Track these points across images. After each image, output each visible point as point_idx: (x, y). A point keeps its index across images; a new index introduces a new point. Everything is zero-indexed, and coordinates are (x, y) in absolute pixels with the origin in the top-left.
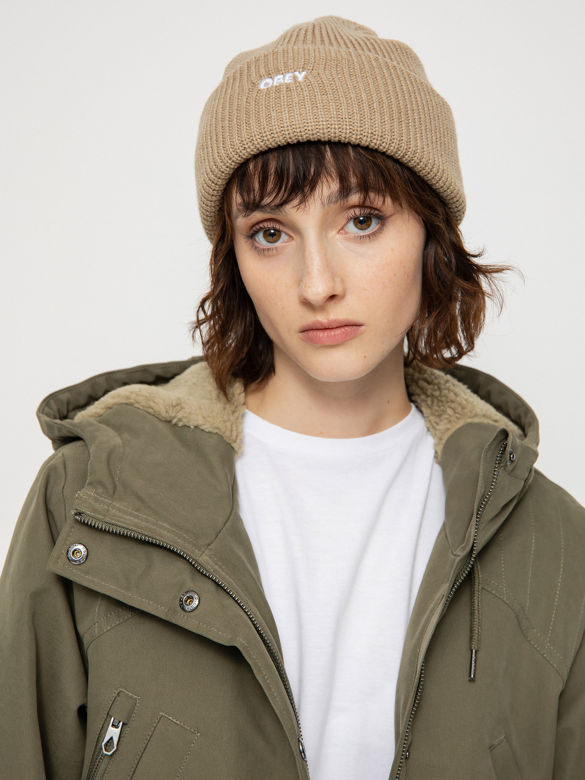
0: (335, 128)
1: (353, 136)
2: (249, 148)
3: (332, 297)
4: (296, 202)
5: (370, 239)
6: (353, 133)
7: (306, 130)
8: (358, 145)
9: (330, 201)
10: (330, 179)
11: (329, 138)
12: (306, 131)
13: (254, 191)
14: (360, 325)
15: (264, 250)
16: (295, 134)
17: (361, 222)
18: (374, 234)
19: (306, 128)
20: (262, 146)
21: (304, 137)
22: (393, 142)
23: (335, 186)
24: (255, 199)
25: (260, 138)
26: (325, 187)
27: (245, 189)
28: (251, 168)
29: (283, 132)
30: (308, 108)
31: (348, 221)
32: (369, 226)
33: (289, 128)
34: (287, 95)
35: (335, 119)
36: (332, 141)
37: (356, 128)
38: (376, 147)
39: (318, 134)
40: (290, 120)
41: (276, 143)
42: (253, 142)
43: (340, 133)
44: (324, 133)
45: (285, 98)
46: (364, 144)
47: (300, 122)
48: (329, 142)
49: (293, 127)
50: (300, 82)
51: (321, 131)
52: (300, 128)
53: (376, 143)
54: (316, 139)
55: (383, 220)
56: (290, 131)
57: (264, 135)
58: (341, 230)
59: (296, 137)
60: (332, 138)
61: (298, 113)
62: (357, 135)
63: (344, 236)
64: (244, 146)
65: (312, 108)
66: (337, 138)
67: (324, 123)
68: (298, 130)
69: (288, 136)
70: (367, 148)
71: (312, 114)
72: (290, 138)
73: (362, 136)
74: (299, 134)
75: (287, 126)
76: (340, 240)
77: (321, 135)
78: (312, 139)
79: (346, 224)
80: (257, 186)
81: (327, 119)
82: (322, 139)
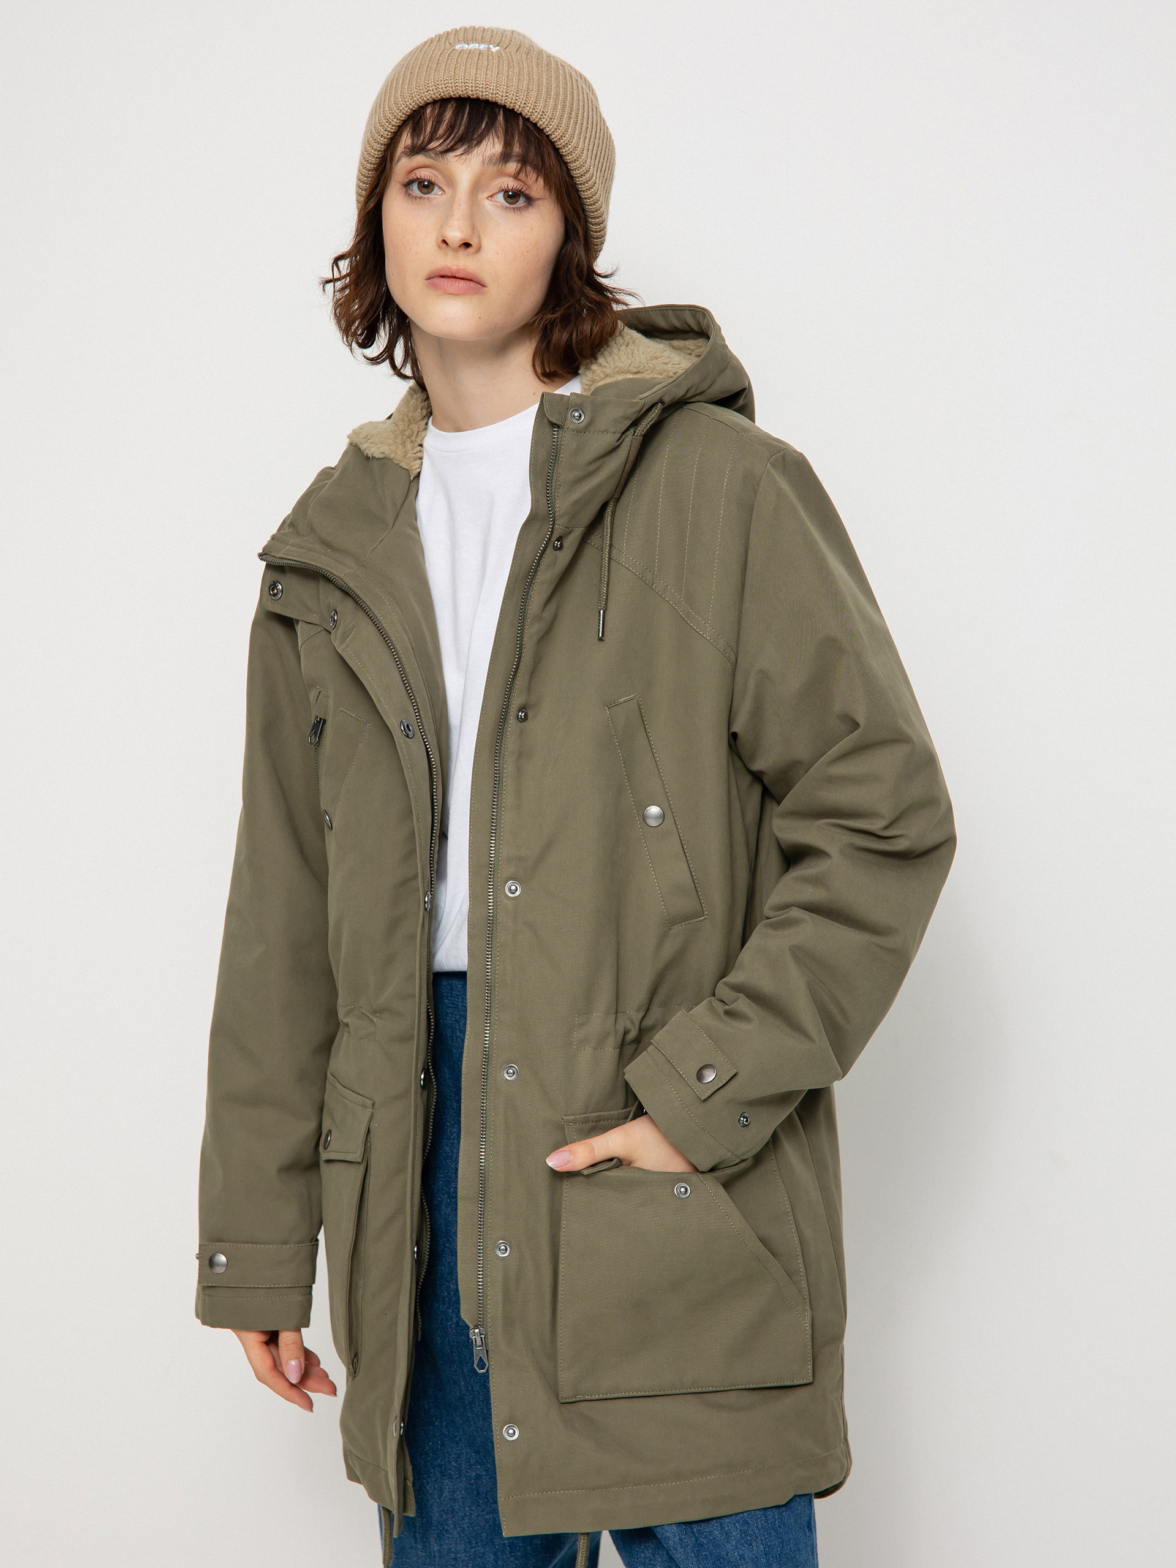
0: (513, 95)
2: (433, 90)
3: (467, 245)
5: (514, 212)
8: (528, 119)
9: (490, 160)
10: (496, 140)
11: (505, 102)
12: (487, 89)
13: (425, 132)
14: (484, 286)
15: (416, 198)
16: (477, 88)
17: (509, 196)
18: (519, 209)
19: (487, 86)
20: (445, 95)
21: (484, 94)
22: (559, 129)
23: (499, 147)
24: (423, 141)
27: (416, 130)
28: (428, 112)
29: (467, 84)
31: (500, 191)
32: (517, 202)
33: (473, 82)
34: (479, 57)
35: (516, 88)
36: (507, 106)
37: (531, 101)
38: (544, 126)
39: (497, 95)
40: (475, 76)
41: (458, 93)
42: (437, 86)
43: (516, 101)
44: (502, 96)
45: (476, 59)
46: (534, 120)
47: (484, 80)
48: (504, 107)
49: (477, 82)
50: (492, 52)
51: (501, 93)
52: (483, 84)
53: (544, 123)
54: (494, 100)
55: (530, 200)
56: (474, 85)
57: (450, 82)
58: (491, 196)
59: (477, 92)
60: (508, 103)
61: (485, 73)
62: (530, 108)
63: (492, 202)
64: (428, 88)
65: (498, 73)
66: (512, 105)
67: (505, 87)
68: (481, 86)
69: (470, 89)
70: (535, 125)
71: (497, 77)
72: (471, 92)
73: (534, 111)
74: (481, 89)
75: (472, 80)
76: (488, 204)
77: (500, 97)
78: (490, 99)
79: (496, 193)
80: (429, 129)
81: (509, 85)
82: (499, 101)
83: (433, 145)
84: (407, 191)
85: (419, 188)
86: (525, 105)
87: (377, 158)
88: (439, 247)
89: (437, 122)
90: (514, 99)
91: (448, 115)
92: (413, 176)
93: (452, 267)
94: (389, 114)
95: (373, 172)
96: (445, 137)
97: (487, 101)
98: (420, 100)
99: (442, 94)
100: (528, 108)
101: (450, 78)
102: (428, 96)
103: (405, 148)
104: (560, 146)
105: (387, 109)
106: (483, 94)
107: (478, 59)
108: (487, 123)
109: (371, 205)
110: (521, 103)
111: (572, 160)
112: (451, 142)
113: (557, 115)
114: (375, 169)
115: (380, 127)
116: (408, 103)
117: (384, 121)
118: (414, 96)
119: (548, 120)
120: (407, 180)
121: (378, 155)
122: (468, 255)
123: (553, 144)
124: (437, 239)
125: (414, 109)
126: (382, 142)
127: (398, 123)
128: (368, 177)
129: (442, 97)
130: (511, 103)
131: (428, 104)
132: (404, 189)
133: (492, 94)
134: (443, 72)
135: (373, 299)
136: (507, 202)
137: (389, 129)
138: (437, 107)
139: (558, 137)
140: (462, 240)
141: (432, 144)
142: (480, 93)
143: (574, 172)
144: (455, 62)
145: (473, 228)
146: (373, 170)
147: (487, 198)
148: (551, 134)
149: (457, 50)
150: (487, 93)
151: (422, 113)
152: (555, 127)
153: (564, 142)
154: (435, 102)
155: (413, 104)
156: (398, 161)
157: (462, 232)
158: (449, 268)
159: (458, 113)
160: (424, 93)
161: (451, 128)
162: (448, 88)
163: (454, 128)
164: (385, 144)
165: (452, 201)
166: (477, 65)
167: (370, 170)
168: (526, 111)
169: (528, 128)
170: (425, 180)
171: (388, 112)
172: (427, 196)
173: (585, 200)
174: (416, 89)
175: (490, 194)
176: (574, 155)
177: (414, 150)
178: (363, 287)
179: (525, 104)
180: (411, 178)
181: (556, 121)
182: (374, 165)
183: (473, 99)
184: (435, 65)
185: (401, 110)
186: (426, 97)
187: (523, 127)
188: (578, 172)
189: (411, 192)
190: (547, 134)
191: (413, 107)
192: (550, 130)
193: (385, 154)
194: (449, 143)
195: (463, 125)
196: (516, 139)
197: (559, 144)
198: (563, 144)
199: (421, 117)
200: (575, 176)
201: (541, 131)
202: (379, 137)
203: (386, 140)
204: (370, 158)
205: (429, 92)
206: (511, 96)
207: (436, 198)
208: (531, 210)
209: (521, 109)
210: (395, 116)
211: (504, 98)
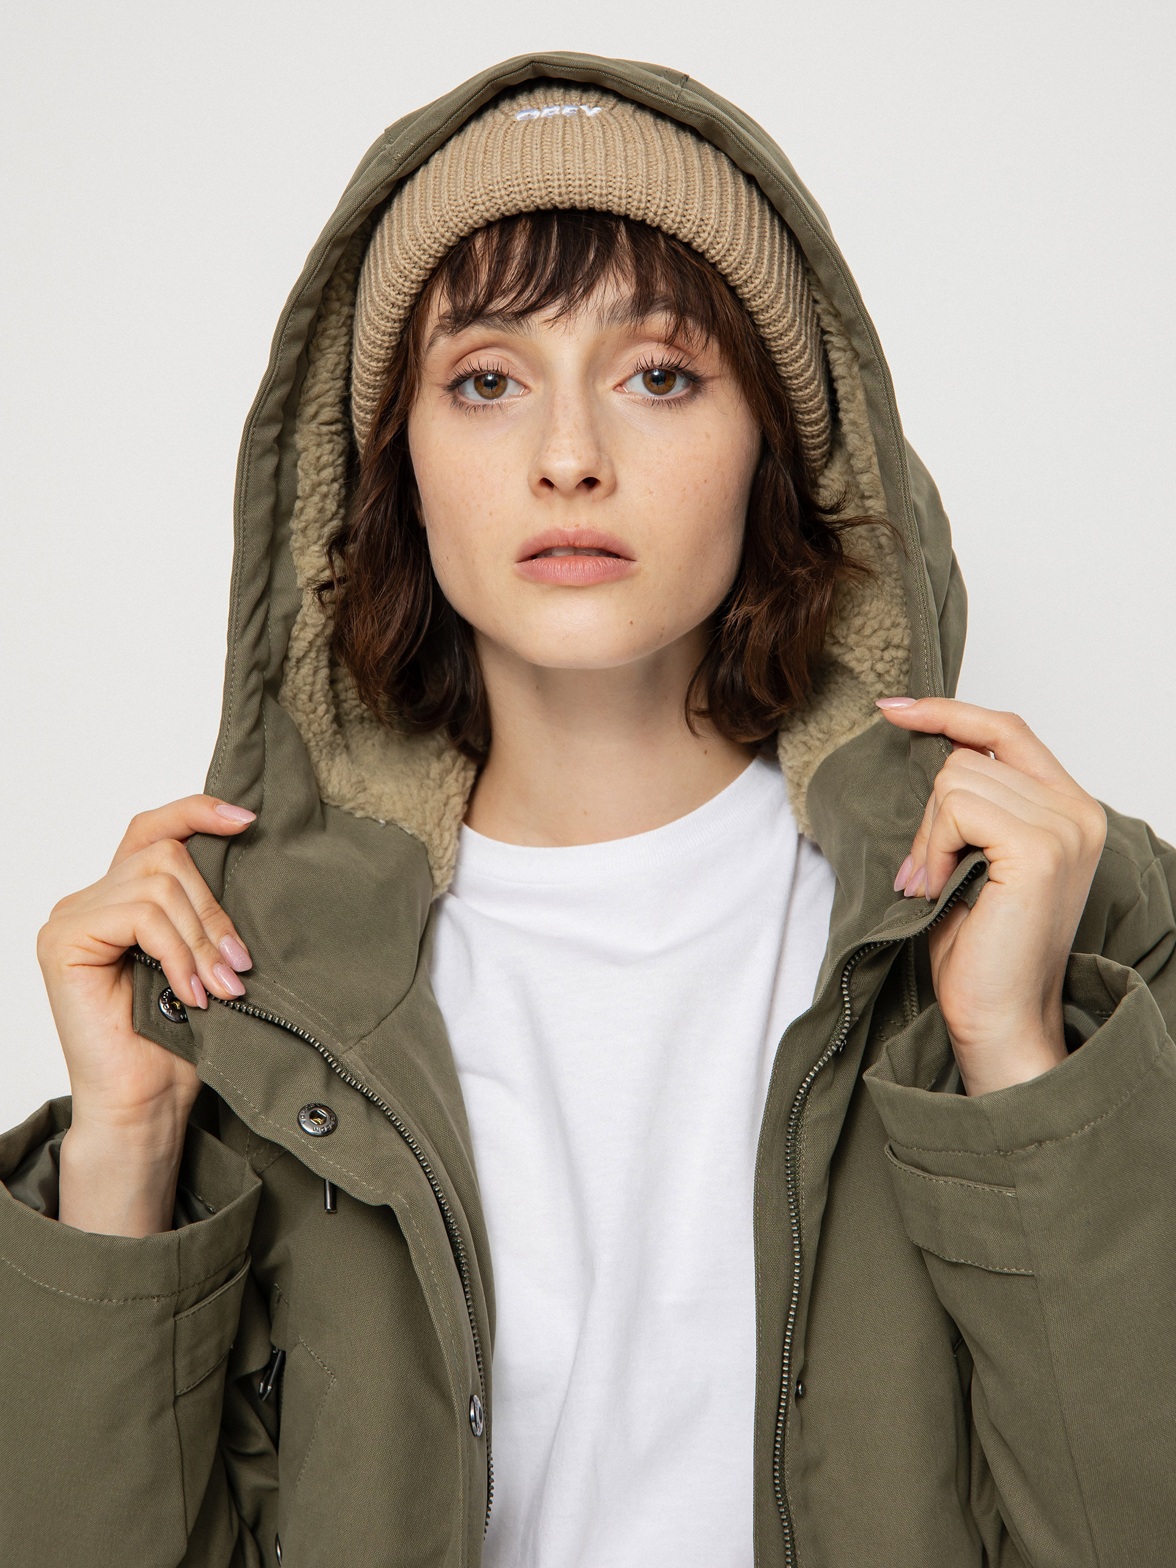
0: (641, 193)
1: (668, 215)
2: (483, 204)
3: (591, 483)
4: (551, 311)
6: (671, 209)
7: (590, 185)
8: (674, 237)
11: (627, 209)
12: (590, 188)
13: (477, 283)
15: (475, 408)
16: (570, 189)
18: (678, 401)
19: (590, 182)
21: (585, 198)
23: (627, 290)
24: (476, 300)
25: (506, 189)
26: (609, 287)
27: (460, 283)
28: (477, 246)
29: (549, 183)
30: (599, 154)
31: (635, 373)
32: (671, 388)
33: (562, 177)
34: (564, 130)
35: (645, 179)
36: (632, 216)
37: (677, 202)
38: (705, 247)
39: (610, 197)
40: (564, 166)
41: (533, 202)
42: (492, 194)
43: (648, 205)
44: (620, 198)
45: (560, 134)
46: (686, 236)
47: (582, 171)
48: (626, 218)
49: (569, 176)
50: (588, 118)
51: (617, 193)
52: (580, 179)
53: (705, 241)
54: (604, 207)
55: (695, 383)
56: (563, 183)
57: (515, 182)
58: (620, 385)
59: (571, 195)
60: (633, 209)
61: (581, 158)
62: (676, 214)
63: (625, 396)
64: (474, 201)
65: (607, 155)
66: (640, 213)
67: (624, 181)
68: (577, 183)
69: (556, 191)
70: (688, 245)
71: (606, 163)
72: (559, 195)
73: (684, 219)
74: (577, 190)
75: (559, 174)
76: (616, 399)
77: (616, 200)
78: (597, 206)
79: (630, 377)
80: (484, 277)
81: (630, 176)
82: (616, 208)
83: (499, 303)
84: (455, 399)
85: (476, 388)
86: (666, 211)
87: (388, 348)
88: (535, 494)
89: (498, 262)
90: (644, 200)
91: (519, 245)
92: (464, 367)
93: (566, 529)
94: (403, 262)
95: (384, 377)
96: (518, 288)
97: (591, 211)
98: (461, 225)
99: (503, 208)
100: (672, 215)
101: (514, 176)
102: (476, 216)
103: (441, 317)
104: (738, 283)
105: (398, 252)
106: (582, 198)
107: (564, 134)
108: (597, 250)
109: (388, 436)
110: (658, 206)
111: (762, 307)
112: (532, 295)
113: (728, 223)
114: (387, 371)
115: (388, 289)
116: (438, 235)
117: (395, 276)
118: (447, 219)
119: (712, 234)
120: (453, 377)
121: (390, 342)
122: (594, 501)
123: (724, 278)
124: (529, 480)
125: (450, 244)
126: (394, 316)
127: (422, 275)
128: (375, 388)
129: (502, 214)
130: (638, 209)
131: (475, 232)
132: (450, 396)
133: (601, 195)
134: (499, 166)
135: (408, 612)
136: (649, 390)
137: (406, 290)
138: (495, 233)
139: (734, 266)
140: (582, 473)
141: (494, 303)
142: (577, 197)
143: (767, 330)
144: (519, 145)
145: (598, 447)
146: (383, 373)
147: (615, 388)
148: (720, 262)
149: (518, 123)
150: (590, 195)
151: (466, 249)
152: (727, 246)
153: (745, 273)
154: (489, 225)
155: (448, 235)
156: (431, 344)
157: (579, 458)
158: (561, 533)
159: (537, 240)
160: (466, 211)
161: (529, 271)
162: (513, 195)
163: (535, 269)
164: (400, 320)
165: (549, 403)
166: (563, 145)
167: (376, 374)
168: (669, 221)
169: (676, 252)
170: (489, 372)
171: (400, 257)
172: (495, 402)
173: (789, 382)
174: (451, 205)
175: (618, 379)
176: (766, 296)
177: (460, 319)
178: (385, 594)
179: (666, 207)
180: (462, 373)
181: (727, 235)
182: (384, 362)
183: (565, 211)
184: (482, 155)
185: (424, 250)
186: (471, 217)
187: (667, 250)
188: (774, 329)
189: (462, 399)
190: (713, 261)
191: (449, 240)
192: (718, 253)
193: (402, 337)
194: (529, 295)
195: (551, 260)
196: (659, 273)
197: (737, 278)
198: (745, 277)
199: (464, 258)
200: (770, 336)
201: (700, 256)
202: (388, 308)
203: (401, 312)
204: (376, 350)
205: (476, 207)
206: (637, 196)
207: (515, 403)
208: (700, 400)
209: (658, 218)
210: (416, 263)
211: (624, 201)
